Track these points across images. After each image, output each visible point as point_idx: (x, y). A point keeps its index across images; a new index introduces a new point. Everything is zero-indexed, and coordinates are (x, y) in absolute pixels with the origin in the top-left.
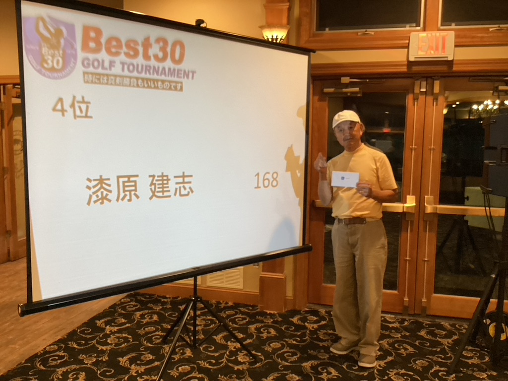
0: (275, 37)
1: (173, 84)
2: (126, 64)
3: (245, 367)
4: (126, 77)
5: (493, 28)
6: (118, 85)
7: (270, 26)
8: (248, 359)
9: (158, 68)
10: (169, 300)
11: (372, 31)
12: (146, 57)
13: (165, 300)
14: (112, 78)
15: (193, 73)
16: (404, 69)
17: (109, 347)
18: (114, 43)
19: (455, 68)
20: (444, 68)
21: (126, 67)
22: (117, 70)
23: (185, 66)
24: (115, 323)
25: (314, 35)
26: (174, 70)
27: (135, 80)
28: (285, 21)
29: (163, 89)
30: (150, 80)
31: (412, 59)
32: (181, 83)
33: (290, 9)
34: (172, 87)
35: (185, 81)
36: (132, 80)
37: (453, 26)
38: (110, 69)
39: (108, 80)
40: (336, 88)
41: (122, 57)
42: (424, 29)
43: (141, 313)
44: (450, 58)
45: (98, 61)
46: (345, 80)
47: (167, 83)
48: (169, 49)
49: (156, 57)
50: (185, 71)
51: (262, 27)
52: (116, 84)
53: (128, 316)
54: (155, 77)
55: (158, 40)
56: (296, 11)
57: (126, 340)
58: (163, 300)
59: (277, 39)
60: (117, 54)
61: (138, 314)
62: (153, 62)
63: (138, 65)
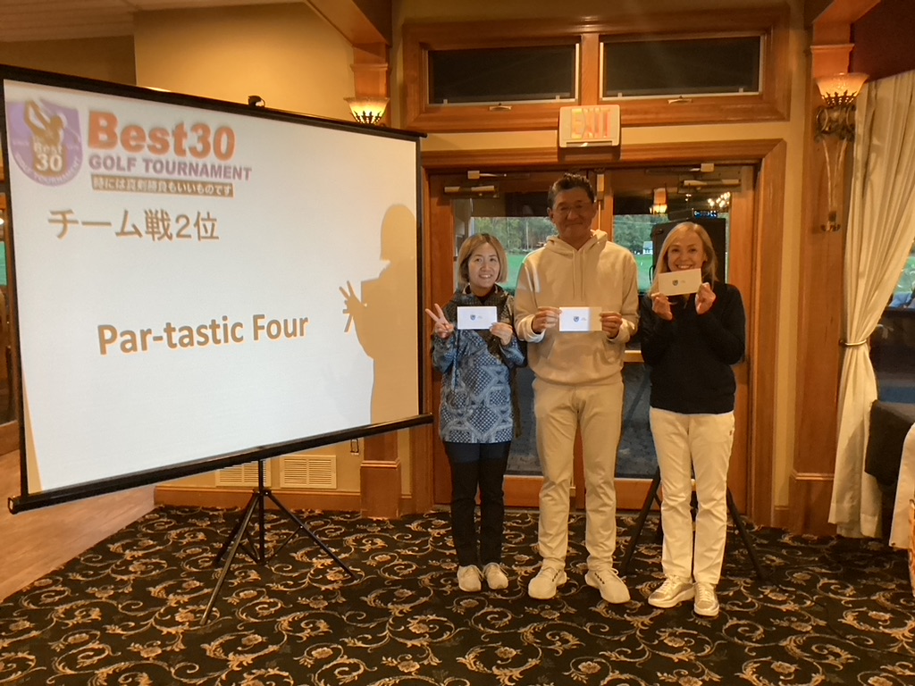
0: (367, 115)
1: (219, 187)
2: (151, 161)
3: (336, 586)
4: (152, 179)
5: (672, 99)
6: (140, 191)
7: (361, 97)
8: (341, 576)
9: (197, 165)
10: (221, 513)
11: (508, 105)
12: (180, 150)
13: (216, 513)
14: (132, 181)
15: (247, 170)
16: (554, 159)
17: (132, 577)
18: (134, 133)
19: (623, 157)
20: (608, 157)
21: (151, 165)
22: (139, 169)
23: (234, 161)
24: (137, 546)
25: (428, 110)
26: (220, 167)
27: (165, 183)
28: (382, 90)
29: (205, 194)
30: (186, 182)
31: (563, 145)
32: (231, 185)
33: (389, 73)
34: (218, 191)
35: (235, 182)
36: (160, 184)
37: (620, 98)
38: (129, 169)
39: (126, 184)
40: (462, 187)
41: (146, 153)
42: (580, 103)
43: (178, 531)
44: (615, 143)
45: (112, 159)
46: (474, 175)
47: (210, 186)
48: (211, 140)
49: (193, 151)
50: (235, 169)
51: (349, 100)
52: (137, 190)
53: (159, 537)
54: (193, 177)
55: (195, 128)
56: (399, 75)
57: (158, 566)
58: (211, 513)
59: (371, 117)
60: (138, 148)
61: (173, 533)
62: (189, 158)
63: (167, 163)
